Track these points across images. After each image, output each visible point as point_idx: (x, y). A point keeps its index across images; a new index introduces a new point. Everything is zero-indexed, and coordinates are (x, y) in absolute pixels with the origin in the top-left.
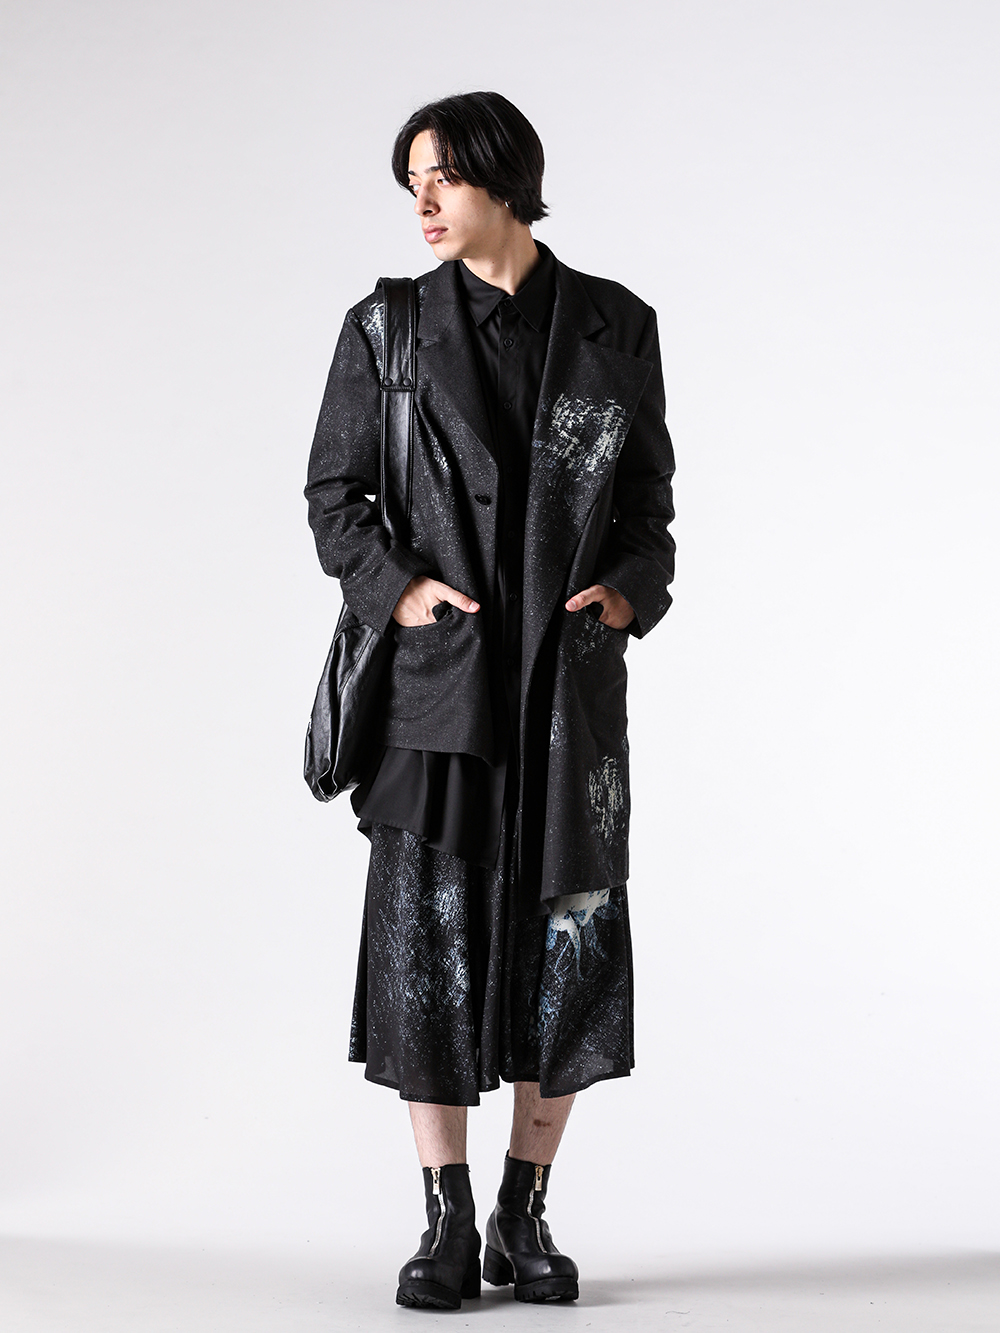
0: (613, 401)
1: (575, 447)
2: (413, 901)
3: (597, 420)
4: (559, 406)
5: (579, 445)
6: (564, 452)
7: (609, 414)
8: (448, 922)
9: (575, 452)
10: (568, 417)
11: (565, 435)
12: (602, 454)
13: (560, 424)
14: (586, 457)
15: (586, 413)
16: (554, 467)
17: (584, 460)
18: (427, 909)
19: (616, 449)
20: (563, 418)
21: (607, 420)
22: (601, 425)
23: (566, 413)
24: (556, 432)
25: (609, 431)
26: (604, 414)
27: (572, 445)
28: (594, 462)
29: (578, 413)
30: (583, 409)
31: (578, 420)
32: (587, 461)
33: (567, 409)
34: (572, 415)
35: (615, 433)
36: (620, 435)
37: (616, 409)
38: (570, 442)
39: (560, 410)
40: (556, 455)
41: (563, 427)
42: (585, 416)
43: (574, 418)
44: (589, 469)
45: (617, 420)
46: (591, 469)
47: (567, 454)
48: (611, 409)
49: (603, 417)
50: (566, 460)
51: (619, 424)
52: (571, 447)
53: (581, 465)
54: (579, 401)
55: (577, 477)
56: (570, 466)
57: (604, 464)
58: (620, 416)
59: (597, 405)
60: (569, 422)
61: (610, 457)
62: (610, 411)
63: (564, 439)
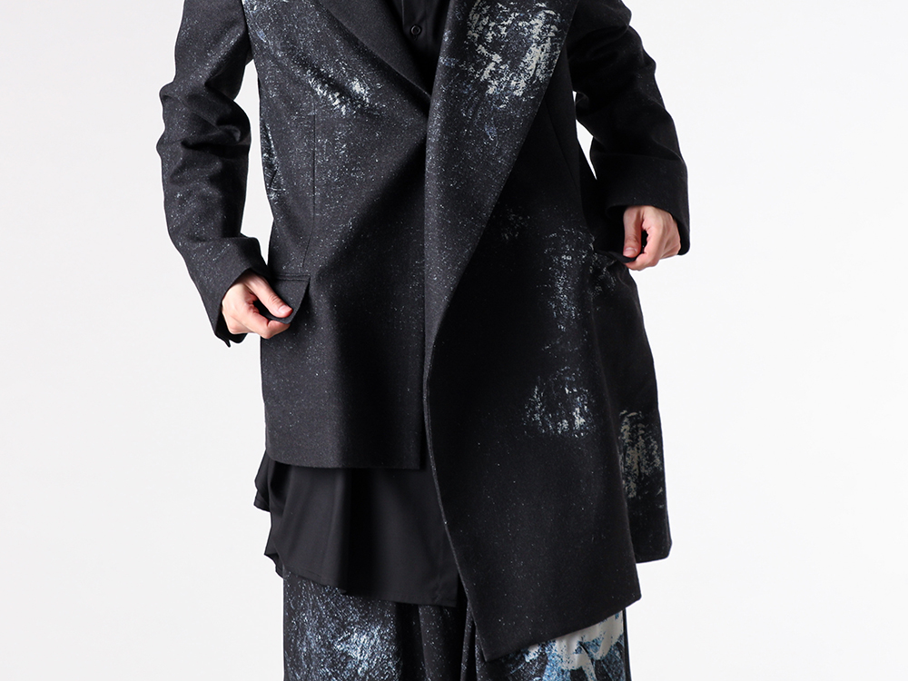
0: (543, 5)
1: (497, 66)
2: (325, 644)
3: (524, 31)
4: (476, 12)
5: (502, 63)
6: (482, 73)
7: (538, 22)
8: (367, 673)
9: (496, 72)
10: (487, 27)
11: (485, 52)
12: (531, 73)
13: (477, 36)
14: (511, 78)
15: (510, 22)
16: (470, 92)
17: (509, 82)
18: (342, 655)
19: (549, 66)
20: (481, 28)
21: (536, 31)
22: (528, 37)
23: (485, 21)
24: (473, 48)
25: (539, 44)
26: (532, 22)
27: (493, 64)
28: (522, 84)
29: (499, 21)
30: (506, 16)
31: (499, 32)
32: (513, 83)
33: (485, 16)
34: (492, 24)
35: (547, 45)
36: (553, 48)
37: (547, 15)
38: (490, 60)
39: (476, 17)
40: (473, 78)
41: (482, 40)
42: (508, 27)
43: (495, 28)
44: (516, 93)
45: (550, 29)
46: (518, 93)
47: (486, 75)
48: (542, 14)
49: (531, 27)
50: (486, 83)
51: (552, 34)
52: (491, 67)
53: (506, 89)
54: (500, 6)
55: (502, 103)
56: (491, 91)
57: (535, 86)
58: (553, 23)
59: (524, 11)
60: (489, 34)
61: (542, 77)
62: (541, 18)
63: (482, 56)
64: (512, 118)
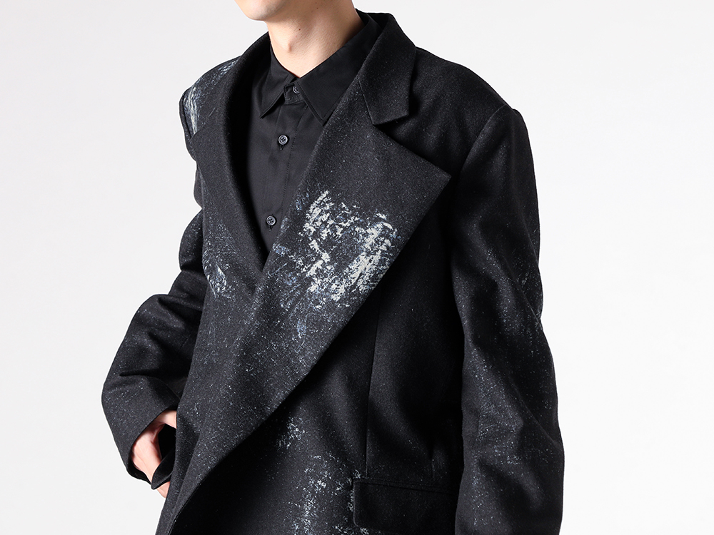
0: (384, 217)
1: (324, 265)
3: (358, 237)
4: (319, 205)
5: (329, 263)
6: (309, 269)
7: (374, 232)
9: (322, 271)
10: (325, 223)
11: (317, 247)
12: (353, 281)
13: (313, 230)
14: (334, 281)
15: (348, 224)
16: (293, 285)
17: (331, 284)
19: (373, 279)
20: (319, 223)
21: (370, 240)
22: (361, 244)
23: (325, 217)
24: (306, 241)
25: (368, 254)
26: (369, 231)
27: (320, 262)
28: (342, 290)
29: (338, 221)
30: (346, 217)
31: (335, 231)
32: (334, 286)
33: (327, 212)
34: (331, 222)
35: (377, 258)
36: (382, 262)
37: (385, 228)
38: (319, 257)
40: (299, 270)
41: (316, 235)
42: (345, 229)
43: (332, 227)
44: (333, 297)
45: (383, 242)
46: (336, 298)
47: (312, 272)
48: (379, 225)
49: (366, 235)
50: (310, 280)
51: (383, 248)
52: (319, 264)
53: (327, 290)
54: (344, 206)
55: (318, 304)
56: (313, 288)
57: (354, 295)
58: (387, 237)
59: (364, 217)
60: (325, 231)
61: (362, 288)
62: (377, 229)
63: (313, 251)
64: (323, 322)
